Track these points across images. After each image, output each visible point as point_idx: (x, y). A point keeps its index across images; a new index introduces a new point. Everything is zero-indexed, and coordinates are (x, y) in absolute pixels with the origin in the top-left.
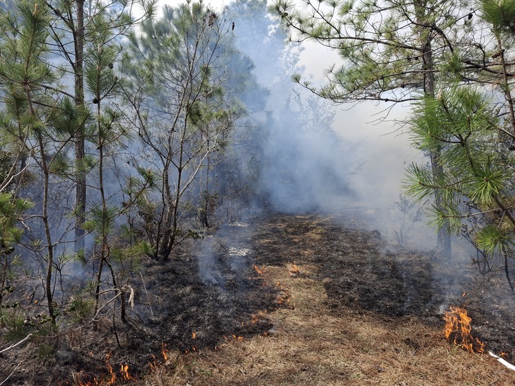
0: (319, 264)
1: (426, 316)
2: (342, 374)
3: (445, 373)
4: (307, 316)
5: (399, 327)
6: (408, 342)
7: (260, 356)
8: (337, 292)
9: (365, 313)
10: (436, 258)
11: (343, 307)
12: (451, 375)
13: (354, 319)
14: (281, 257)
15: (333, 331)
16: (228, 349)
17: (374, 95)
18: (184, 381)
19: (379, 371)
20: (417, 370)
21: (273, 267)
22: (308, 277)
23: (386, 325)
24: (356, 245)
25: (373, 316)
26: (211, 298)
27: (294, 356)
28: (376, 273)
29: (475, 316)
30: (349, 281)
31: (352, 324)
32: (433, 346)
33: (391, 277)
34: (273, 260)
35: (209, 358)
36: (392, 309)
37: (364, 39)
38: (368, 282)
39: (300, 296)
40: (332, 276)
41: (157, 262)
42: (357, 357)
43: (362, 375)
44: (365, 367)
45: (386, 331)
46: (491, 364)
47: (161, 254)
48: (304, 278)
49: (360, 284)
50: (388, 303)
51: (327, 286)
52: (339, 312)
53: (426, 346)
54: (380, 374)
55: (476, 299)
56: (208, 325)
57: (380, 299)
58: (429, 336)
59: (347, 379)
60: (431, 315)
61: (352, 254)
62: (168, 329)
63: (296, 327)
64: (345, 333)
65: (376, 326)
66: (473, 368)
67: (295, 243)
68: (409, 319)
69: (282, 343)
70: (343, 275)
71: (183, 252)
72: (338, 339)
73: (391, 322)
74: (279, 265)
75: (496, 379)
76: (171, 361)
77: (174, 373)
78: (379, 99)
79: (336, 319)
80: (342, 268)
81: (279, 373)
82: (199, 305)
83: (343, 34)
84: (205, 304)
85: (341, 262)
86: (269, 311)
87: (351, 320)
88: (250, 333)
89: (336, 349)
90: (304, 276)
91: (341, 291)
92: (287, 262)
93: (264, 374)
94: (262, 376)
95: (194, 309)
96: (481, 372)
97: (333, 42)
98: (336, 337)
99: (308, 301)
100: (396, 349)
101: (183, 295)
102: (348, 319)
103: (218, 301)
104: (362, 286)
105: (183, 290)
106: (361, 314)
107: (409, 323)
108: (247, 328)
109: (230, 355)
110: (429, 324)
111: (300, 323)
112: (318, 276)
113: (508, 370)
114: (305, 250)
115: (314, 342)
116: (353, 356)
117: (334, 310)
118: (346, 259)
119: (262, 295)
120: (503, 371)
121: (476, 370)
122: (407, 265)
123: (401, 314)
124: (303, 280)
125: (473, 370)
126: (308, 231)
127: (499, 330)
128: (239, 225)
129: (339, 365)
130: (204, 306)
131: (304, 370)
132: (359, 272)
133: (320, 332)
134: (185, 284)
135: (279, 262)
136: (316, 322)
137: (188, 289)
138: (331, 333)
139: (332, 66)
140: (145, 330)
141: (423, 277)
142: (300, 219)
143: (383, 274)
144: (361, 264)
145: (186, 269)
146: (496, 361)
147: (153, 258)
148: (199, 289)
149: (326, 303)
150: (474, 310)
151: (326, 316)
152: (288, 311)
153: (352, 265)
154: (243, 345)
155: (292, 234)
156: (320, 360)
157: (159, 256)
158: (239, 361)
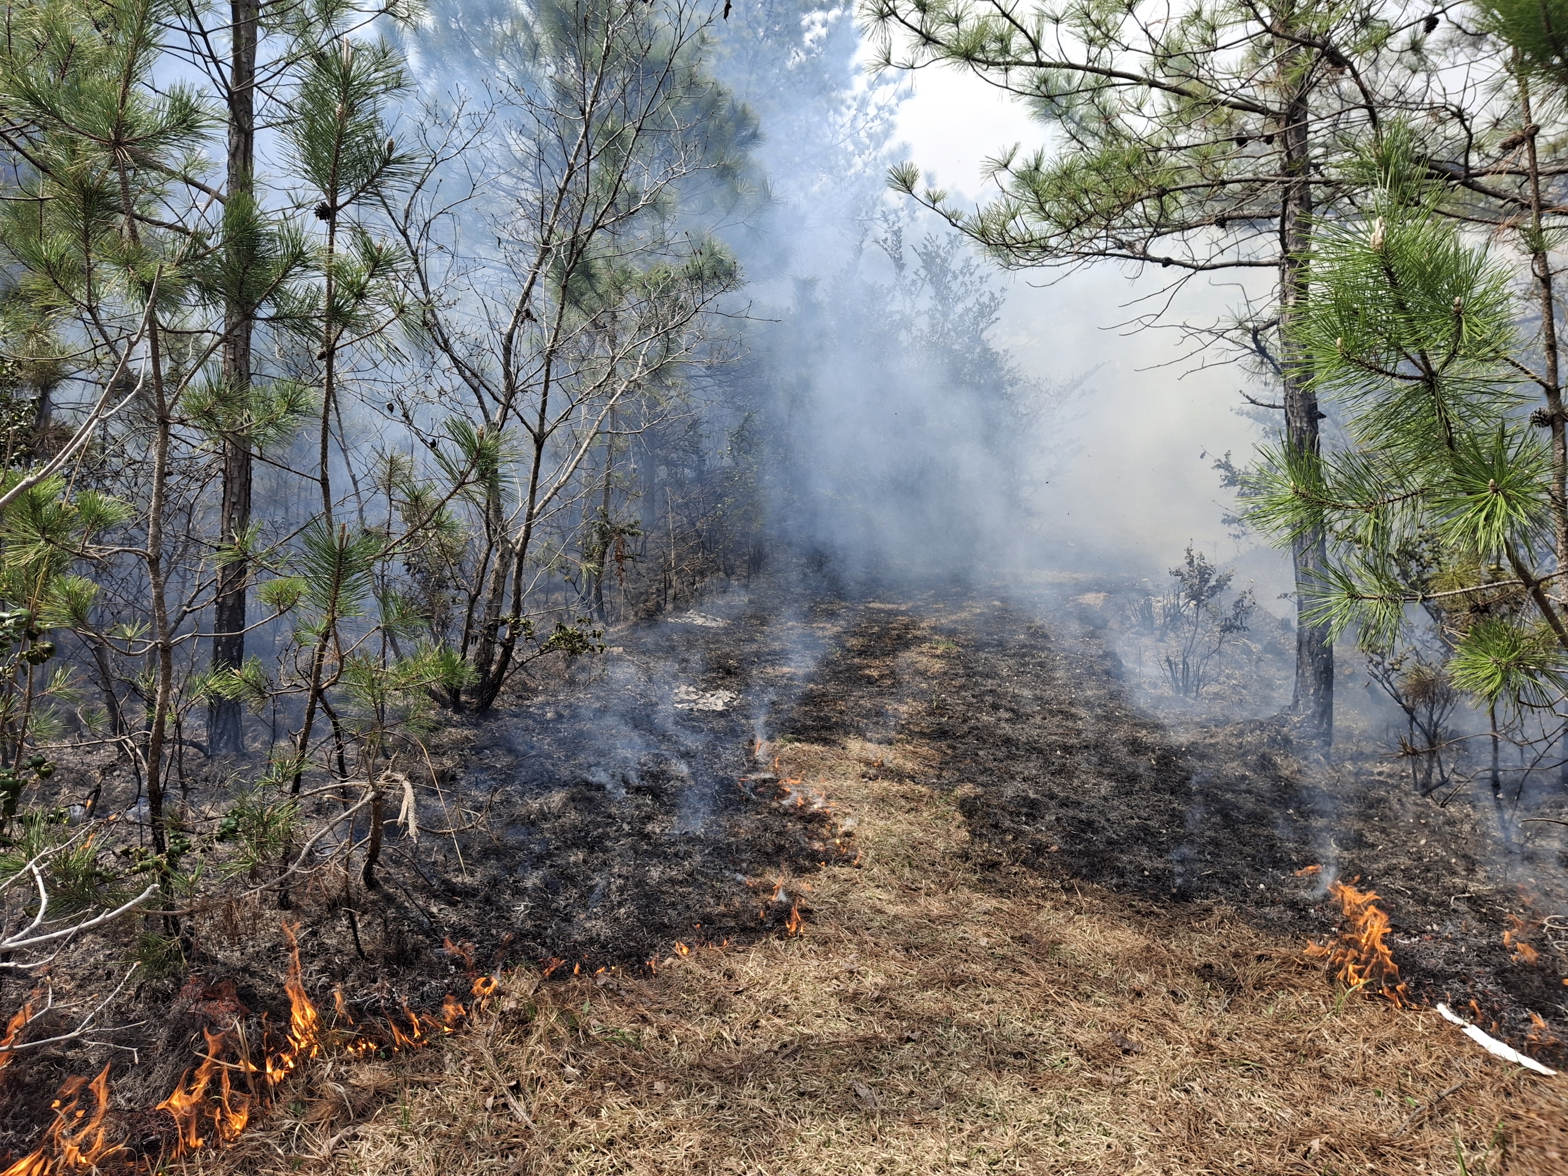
0: (943, 745)
1: (1259, 904)
2: (1018, 1055)
3: (1315, 1064)
4: (909, 892)
5: (1182, 931)
6: (1206, 972)
7: (777, 997)
8: (996, 826)
9: (1081, 889)
10: (1287, 741)
11: (1014, 869)
12: (1331, 1070)
13: (1048, 904)
14: (828, 719)
15: (988, 935)
16: (681, 973)
17: (1131, 245)
18: (559, 1057)
19: (1126, 1052)
20: (1236, 1054)
21: (806, 747)
22: (912, 778)
23: (1142, 925)
24: (1049, 693)
25: (1103, 899)
26: (626, 827)
27: (877, 1000)
28: (1110, 776)
29: (1399, 907)
30: (1032, 795)
31: (1042, 917)
32: (1280, 986)
33: (1155, 789)
34: (805, 728)
35: (629, 998)
36: (1158, 879)
37: (1111, 74)
38: (1088, 801)
39: (890, 833)
40: (982, 779)
41: (456, 717)
42: (1059, 1010)
43: (1076, 1061)
44: (1086, 1037)
45: (1142, 942)
46: (1446, 1041)
47: (471, 692)
48: (900, 782)
49: (1063, 804)
50: (1147, 863)
51: (968, 807)
52: (1002, 883)
53: (1259, 985)
54: (1128, 1059)
55: (1404, 861)
56: (620, 905)
57: (1122, 852)
58: (1270, 959)
59: (1032, 1069)
60: (1273, 903)
61: (1038, 720)
62: (504, 913)
63: (879, 920)
64: (1023, 940)
65: (1114, 927)
66: (1395, 1051)
67: (870, 681)
68: (1208, 910)
69: (839, 963)
70: (1013, 778)
71: (535, 692)
72: (1004, 957)
73: (1158, 916)
74: (825, 742)
75: (1457, 1083)
76: (518, 1001)
77: (528, 1033)
78: (1145, 257)
79: (994, 902)
80: (1011, 757)
81: (836, 1045)
82: (594, 845)
83: (1050, 51)
84: (609, 844)
85: (1007, 741)
86: (800, 871)
87: (1040, 907)
88: (744, 930)
89: (999, 984)
90: (899, 776)
91: (1007, 823)
92: (847, 733)
93: (791, 1048)
94: (786, 1051)
95: (577, 856)
96: (1416, 1062)
97: (1019, 76)
98: (998, 951)
99: (913, 847)
100: (1174, 993)
101: (544, 816)
102: (1030, 903)
103: (647, 837)
104: (1071, 813)
105: (541, 800)
106: (1069, 890)
107: (1211, 920)
108: (736, 916)
109: (689, 991)
110: (1268, 926)
111: (892, 910)
112: (939, 777)
113: (1490, 1059)
114: (900, 701)
115: (932, 962)
116: (1050, 1007)
117: (990, 876)
118: (1024, 732)
119: (777, 826)
120: (1479, 1061)
121: (1400, 1057)
122: (1202, 757)
123: (1183, 896)
124: (895, 787)
125: (1394, 1055)
126: (907, 646)
127: (1469, 948)
128: (699, 621)
129: (1007, 1030)
130: (605, 850)
131: (909, 1040)
132: (1062, 770)
133: (948, 935)
134: (547, 784)
135: (824, 734)
136: (936, 906)
137: (557, 798)
138: (983, 942)
139: (1009, 148)
140: (435, 910)
141: (1249, 792)
142: (880, 611)
143: (1133, 778)
144: (1067, 749)
145: (546, 743)
146: (1457, 1033)
147: (444, 706)
148: (590, 800)
149: (965, 856)
150: (1398, 892)
151: (965, 893)
152: (855, 874)
153: (1040, 751)
154: (725, 963)
155: (861, 653)
156: (952, 1013)
157: (463, 698)
158: (718, 1007)
